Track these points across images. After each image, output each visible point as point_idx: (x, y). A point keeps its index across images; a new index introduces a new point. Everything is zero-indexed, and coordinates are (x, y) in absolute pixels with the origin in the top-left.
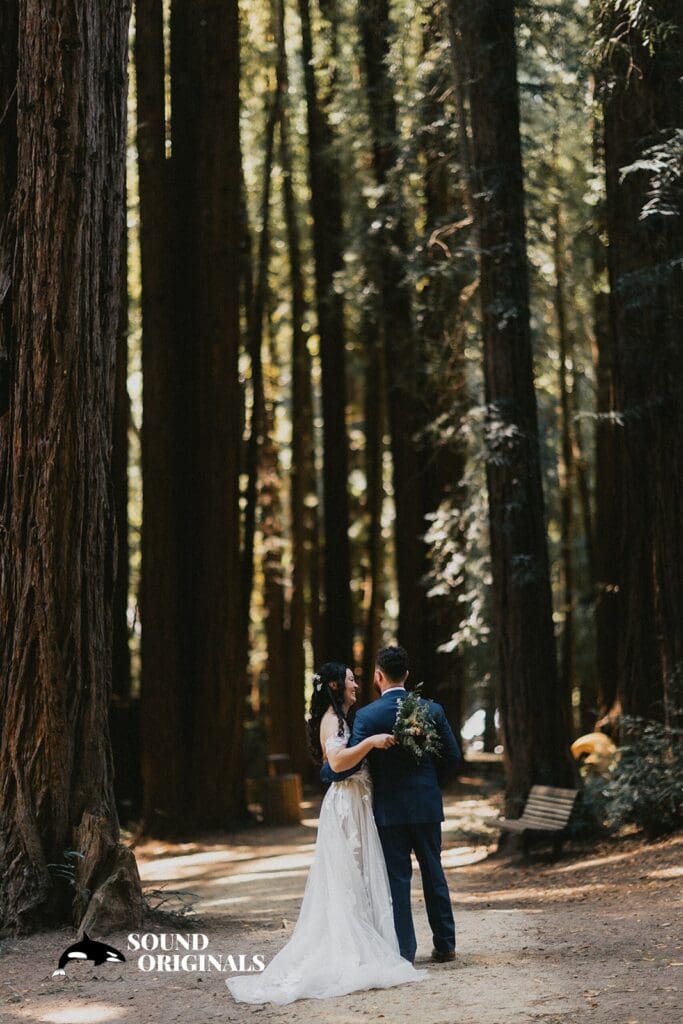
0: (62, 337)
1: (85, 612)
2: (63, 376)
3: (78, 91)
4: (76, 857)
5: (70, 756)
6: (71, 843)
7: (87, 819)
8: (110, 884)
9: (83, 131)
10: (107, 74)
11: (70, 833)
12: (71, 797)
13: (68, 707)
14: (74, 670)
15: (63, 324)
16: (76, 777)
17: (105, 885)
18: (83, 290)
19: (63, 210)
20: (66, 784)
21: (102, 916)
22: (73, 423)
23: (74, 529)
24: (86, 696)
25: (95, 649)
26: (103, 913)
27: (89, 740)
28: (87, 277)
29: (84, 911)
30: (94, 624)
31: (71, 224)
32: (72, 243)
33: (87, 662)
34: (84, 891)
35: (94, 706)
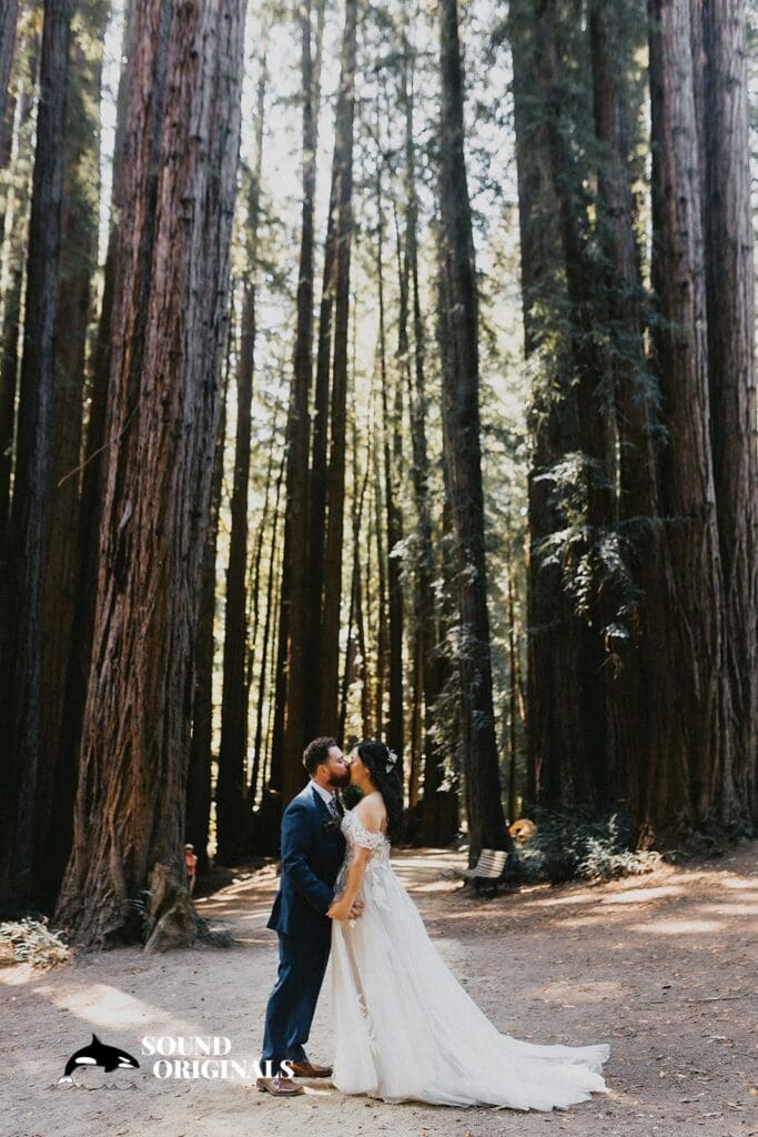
0: (159, 540)
1: (166, 723)
2: (159, 566)
3: (179, 384)
4: (147, 895)
5: (151, 822)
6: (147, 885)
7: (158, 867)
8: (170, 915)
9: (182, 410)
10: (206, 383)
11: (147, 877)
12: (149, 852)
13: (150, 790)
14: (156, 764)
15: (160, 531)
16: (154, 837)
17: (166, 916)
18: (176, 511)
19: (165, 459)
20: (145, 842)
21: (161, 938)
22: (165, 596)
23: (161, 668)
24: (164, 782)
25: (173, 750)
26: (163, 936)
27: (164, 812)
28: (180, 502)
29: (151, 934)
30: (173, 732)
31: (170, 467)
32: (170, 480)
33: (167, 759)
34: (151, 920)
35: (170, 788)
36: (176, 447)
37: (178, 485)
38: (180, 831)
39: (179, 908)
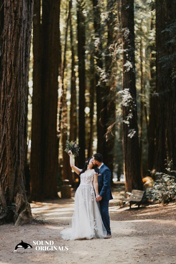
0: (14, 69)
1: (19, 140)
2: (15, 79)
3: (20, 4)
5: (14, 178)
7: (18, 195)
8: (24, 212)
9: (22, 14)
11: (13, 198)
12: (14, 189)
13: (14, 166)
14: (16, 156)
15: (15, 65)
16: (15, 184)
17: (22, 212)
18: (20, 56)
19: (16, 35)
20: (13, 186)
22: (17, 91)
23: (16, 119)
24: (18, 163)
25: (21, 151)
26: (22, 219)
27: (19, 174)
28: (22, 53)
29: (17, 219)
30: (21, 144)
31: (18, 39)
32: (18, 44)
33: (19, 154)
34: (17, 214)
35: (20, 165)
36: (20, 30)
37: (21, 46)
38: (24, 181)
39: (27, 210)
